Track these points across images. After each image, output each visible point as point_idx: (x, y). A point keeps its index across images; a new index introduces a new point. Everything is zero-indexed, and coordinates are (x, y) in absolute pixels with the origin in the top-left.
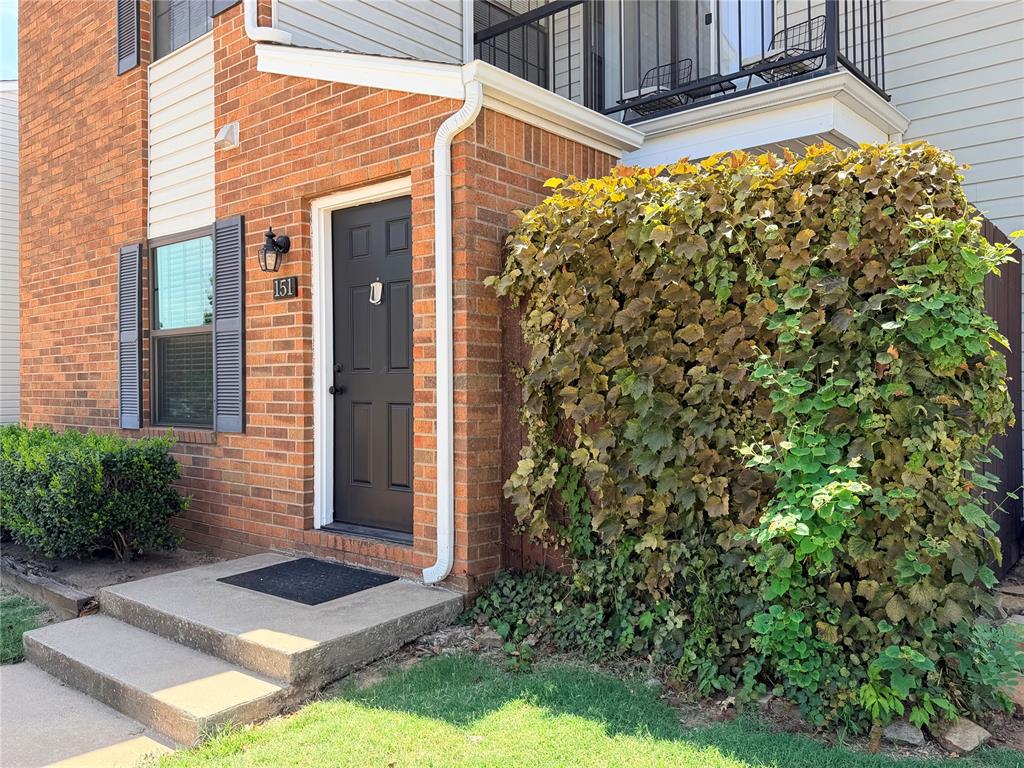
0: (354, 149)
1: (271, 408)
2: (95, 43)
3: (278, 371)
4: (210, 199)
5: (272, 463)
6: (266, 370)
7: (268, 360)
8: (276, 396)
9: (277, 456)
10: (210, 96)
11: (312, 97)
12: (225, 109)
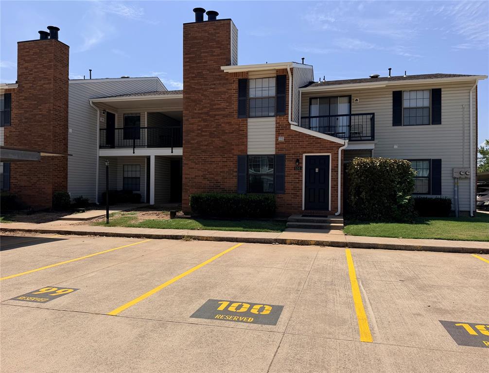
0: (318, 147)
1: (292, 189)
2: (227, 108)
3: (294, 183)
4: (274, 149)
5: (293, 199)
6: (292, 183)
7: (292, 180)
8: (294, 187)
9: (294, 198)
10: (274, 130)
11: (306, 137)
12: (278, 133)
